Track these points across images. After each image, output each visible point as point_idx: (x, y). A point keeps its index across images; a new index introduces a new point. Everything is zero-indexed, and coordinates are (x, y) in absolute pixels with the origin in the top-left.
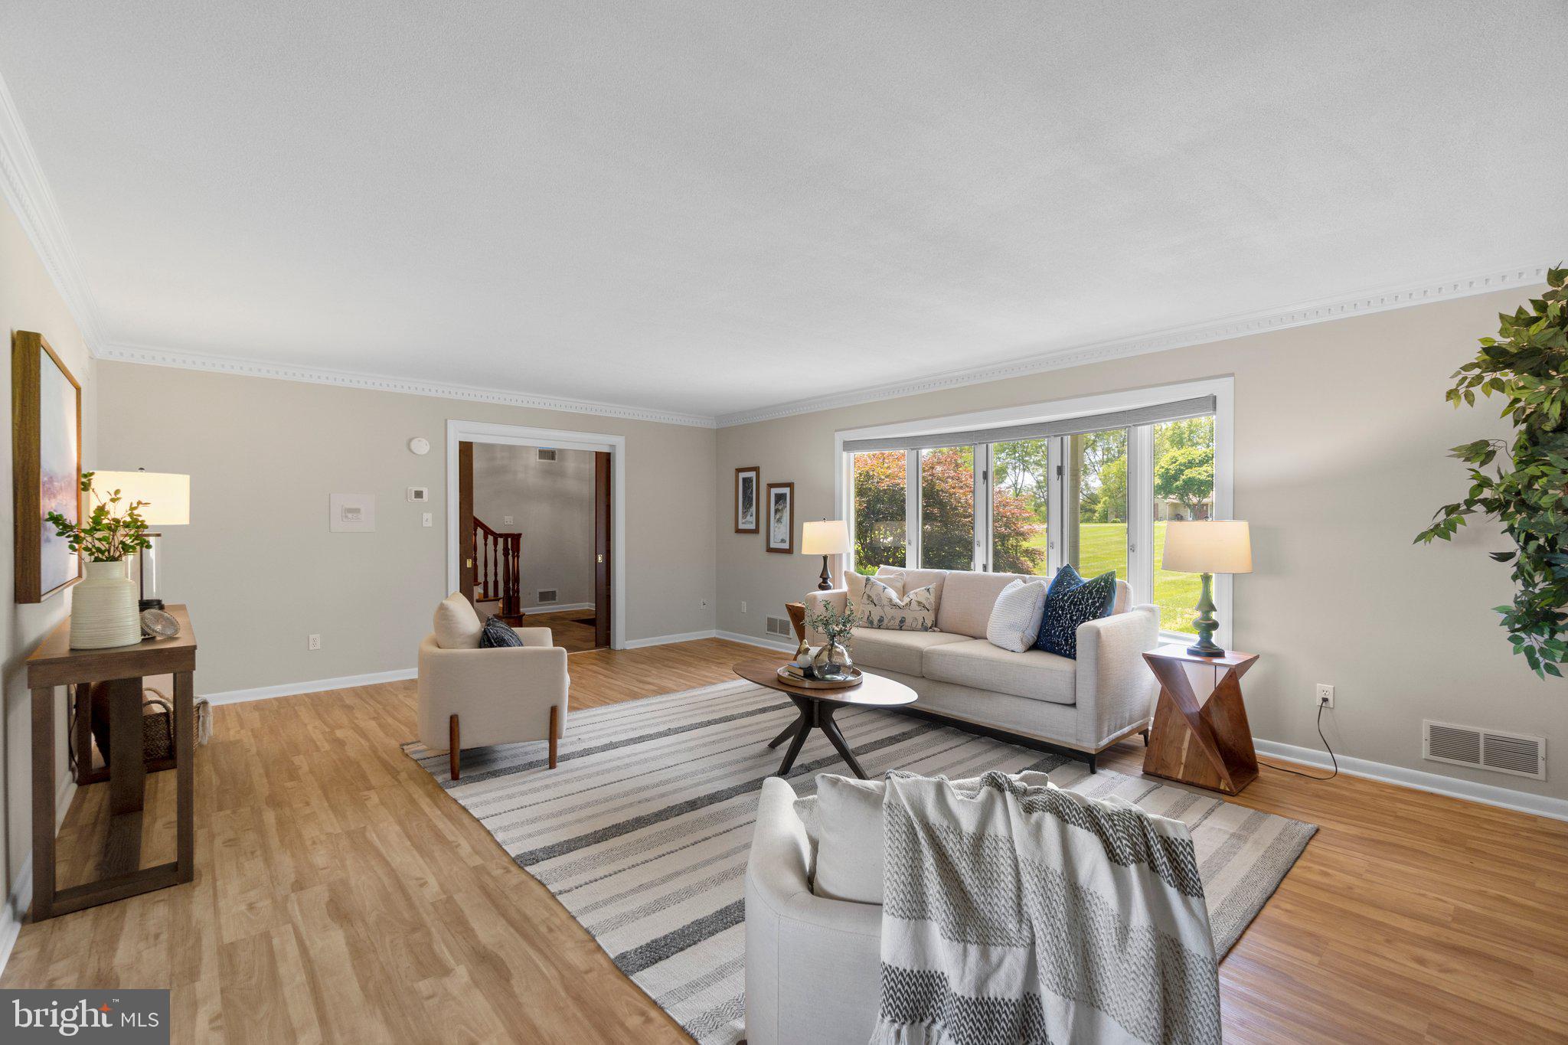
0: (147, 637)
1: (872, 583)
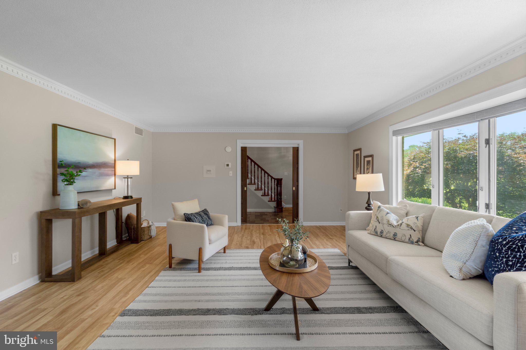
0: (80, 207)
1: (381, 210)
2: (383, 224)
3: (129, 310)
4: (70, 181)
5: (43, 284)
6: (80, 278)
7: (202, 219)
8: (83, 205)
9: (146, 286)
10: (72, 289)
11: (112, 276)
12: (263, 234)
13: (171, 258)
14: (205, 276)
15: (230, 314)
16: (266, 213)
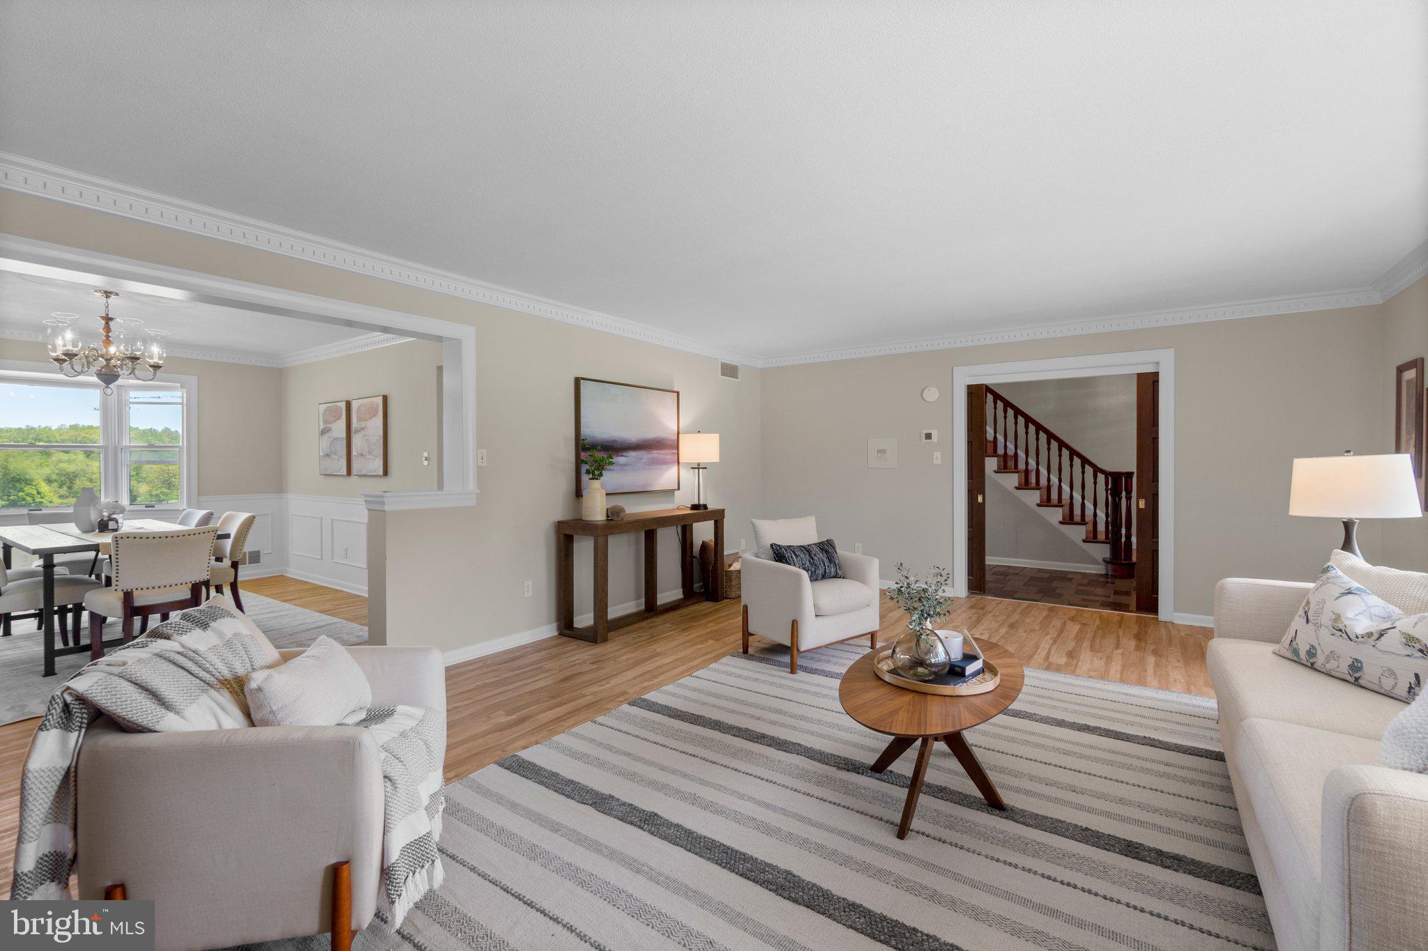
0: (610, 517)
1: (1328, 578)
2: (1318, 626)
3: (645, 700)
4: (597, 471)
5: (560, 638)
6: (605, 640)
7: (810, 561)
8: (613, 514)
9: (689, 673)
10: (589, 653)
11: (650, 647)
12: (1012, 626)
13: (747, 634)
14: (801, 681)
15: (797, 754)
16: (1070, 576)
